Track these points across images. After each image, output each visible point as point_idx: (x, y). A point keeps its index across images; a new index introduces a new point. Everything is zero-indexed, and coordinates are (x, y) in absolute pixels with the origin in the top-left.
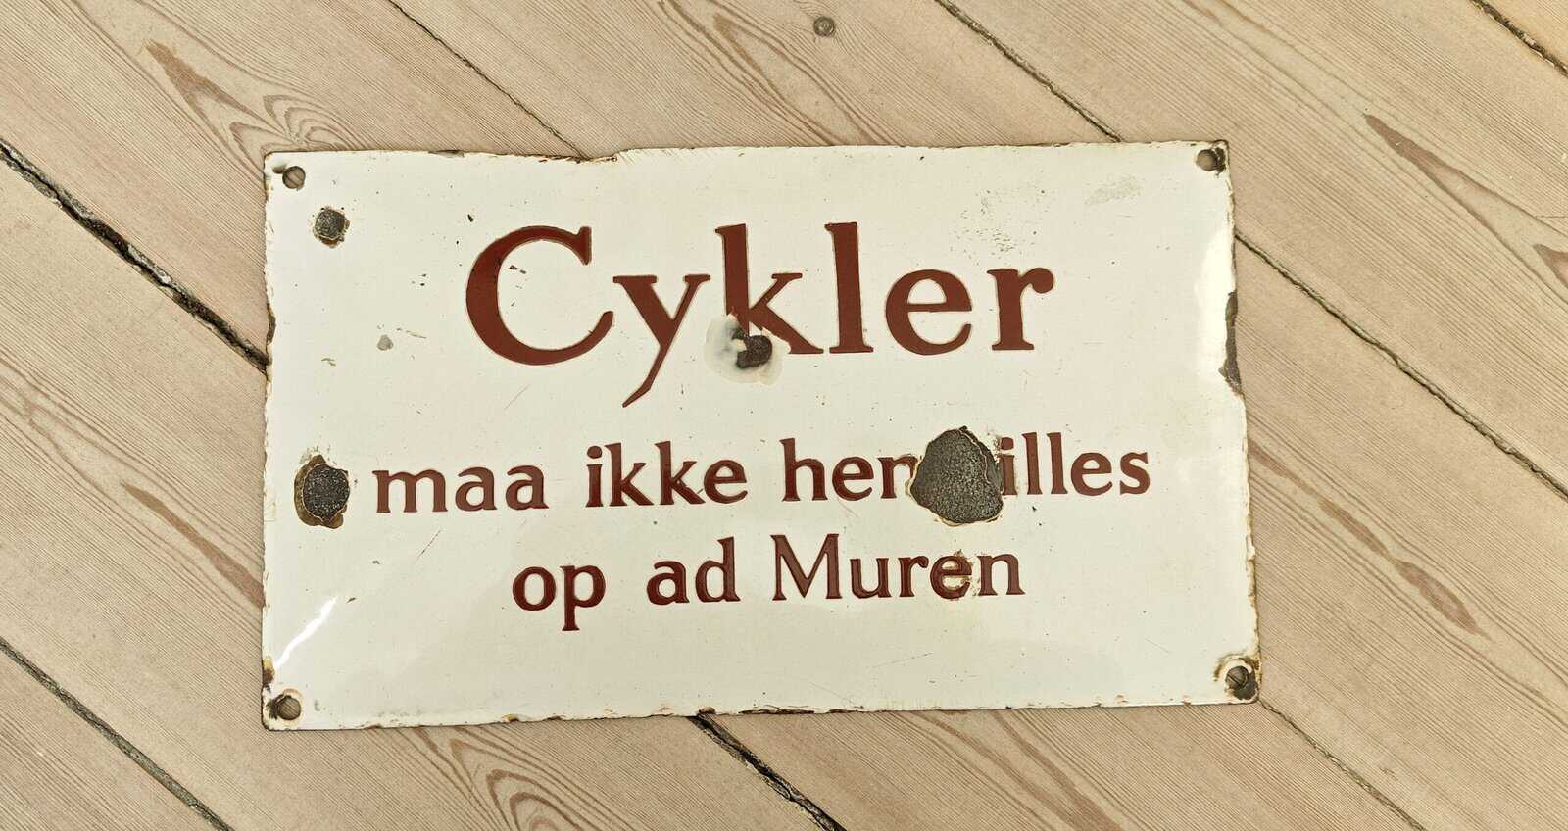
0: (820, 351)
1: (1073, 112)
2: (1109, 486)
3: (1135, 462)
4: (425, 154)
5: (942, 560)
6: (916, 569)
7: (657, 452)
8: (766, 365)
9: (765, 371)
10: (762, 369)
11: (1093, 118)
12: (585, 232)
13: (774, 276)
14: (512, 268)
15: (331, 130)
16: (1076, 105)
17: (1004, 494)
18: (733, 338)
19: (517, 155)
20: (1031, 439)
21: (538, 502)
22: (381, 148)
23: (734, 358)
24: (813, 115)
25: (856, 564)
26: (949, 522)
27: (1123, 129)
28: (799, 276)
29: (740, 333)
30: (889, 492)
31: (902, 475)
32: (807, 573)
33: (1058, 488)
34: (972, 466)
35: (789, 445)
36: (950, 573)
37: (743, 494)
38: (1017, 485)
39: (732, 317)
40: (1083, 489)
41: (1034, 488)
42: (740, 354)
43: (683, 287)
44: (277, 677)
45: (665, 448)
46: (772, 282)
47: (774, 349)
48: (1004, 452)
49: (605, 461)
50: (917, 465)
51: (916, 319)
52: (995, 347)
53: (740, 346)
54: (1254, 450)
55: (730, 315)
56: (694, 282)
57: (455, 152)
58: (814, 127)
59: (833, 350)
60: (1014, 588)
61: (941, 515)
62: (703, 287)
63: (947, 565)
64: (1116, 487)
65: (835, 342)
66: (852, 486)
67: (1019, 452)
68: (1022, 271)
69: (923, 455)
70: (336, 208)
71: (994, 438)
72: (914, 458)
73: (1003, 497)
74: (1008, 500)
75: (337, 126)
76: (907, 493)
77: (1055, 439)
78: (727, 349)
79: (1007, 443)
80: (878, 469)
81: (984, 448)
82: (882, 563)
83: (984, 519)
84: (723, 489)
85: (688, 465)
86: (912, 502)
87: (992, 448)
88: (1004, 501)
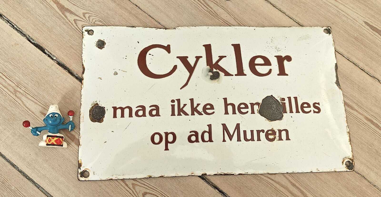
0: (233, 75)
1: (291, 20)
2: (311, 111)
3: (317, 105)
4: (125, 28)
5: (268, 131)
6: (261, 133)
7: (190, 101)
9: (218, 80)
10: (217, 80)
11: (296, 21)
12: (169, 46)
13: (219, 57)
14: (150, 54)
15: (100, 21)
16: (292, 18)
17: (283, 113)
18: (209, 72)
19: (150, 28)
20: (289, 98)
21: (158, 114)
22: (113, 26)
23: (210, 77)
24: (226, 19)
25: (245, 132)
26: (269, 120)
27: (304, 24)
28: (226, 57)
29: (211, 71)
30: (253, 112)
31: (256, 108)
32: (232, 134)
33: (297, 111)
34: (274, 106)
35: (225, 99)
36: (270, 134)
37: (214, 112)
38: (287, 110)
39: (208, 67)
40: (304, 112)
41: (291, 112)
42: (211, 76)
43: (195, 59)
44: (83, 165)
45: (192, 100)
46: (219, 58)
47: (220, 75)
48: (283, 102)
49: (176, 103)
50: (260, 105)
51: (257, 67)
52: (278, 75)
53: (211, 74)
54: (345, 104)
55: (208, 66)
56: (198, 58)
57: (133, 27)
58: (226, 22)
59: (236, 75)
60: (288, 139)
61: (267, 119)
62: (200, 59)
63: (269, 132)
64: (312, 112)
65: (236, 73)
66: (243, 110)
67: (287, 102)
68: (283, 56)
69: (261, 102)
70: (102, 39)
71: (280, 98)
72: (259, 103)
73: (283, 114)
74: (285, 115)
75: (102, 20)
76: (257, 112)
77: (296, 98)
78: (208, 75)
79: (283, 99)
80: (249, 106)
81: (278, 101)
82: (252, 132)
83: (278, 120)
84: (208, 111)
85: (198, 105)
86: (259, 115)
87: (279, 101)
88: (283, 115)
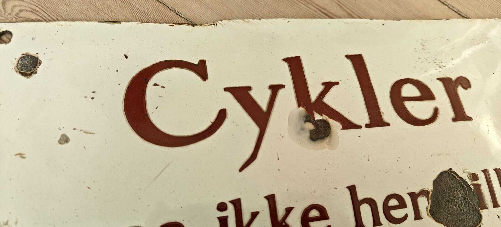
0: (360, 127)
4: (96, 23)
7: (266, 202)
8: (328, 137)
9: (329, 142)
10: (327, 140)
11: (454, 9)
12: (203, 63)
13: (323, 84)
14: (155, 85)
15: (33, 11)
16: (445, 3)
17: (481, 209)
18: (305, 122)
19: (154, 23)
20: (485, 171)
23: (308, 135)
24: (322, 5)
28: (337, 83)
29: (309, 118)
30: (418, 216)
31: (423, 202)
34: (458, 193)
35: (352, 189)
38: (486, 202)
39: (301, 109)
41: (495, 203)
42: (311, 132)
43: (269, 93)
45: (271, 199)
46: (322, 87)
47: (332, 127)
48: (475, 182)
49: (230, 212)
50: (430, 195)
51: (409, 105)
52: (453, 120)
53: (310, 126)
55: (301, 108)
56: (275, 89)
57: (115, 22)
59: (367, 126)
62: (281, 92)
65: (367, 121)
66: (397, 214)
67: (482, 181)
68: (454, 78)
69: (432, 188)
70: (33, 53)
71: (468, 174)
72: (427, 191)
73: (481, 211)
74: (484, 213)
75: (37, 9)
76: (428, 214)
77: (498, 172)
78: (303, 129)
79: (474, 177)
80: (408, 201)
81: (464, 181)
84: (315, 225)
85: (289, 211)
86: (432, 221)
87: (468, 180)
88: (482, 214)
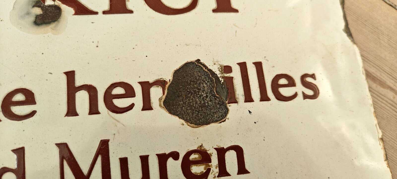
0: (96, 13)
2: (295, 96)
3: (309, 80)
5: (189, 153)
6: (170, 161)
8: (56, 23)
10: (53, 25)
17: (229, 103)
18: (33, 7)
20: (243, 66)
23: (33, 19)
25: (124, 162)
26: (192, 125)
29: (38, 3)
30: (147, 106)
31: (156, 93)
32: (85, 171)
33: (264, 98)
34: (206, 86)
35: (70, 75)
36: (196, 163)
37: (33, 113)
38: (237, 96)
40: (280, 98)
41: (249, 99)
42: (37, 17)
47: (63, 13)
48: (226, 75)
50: (167, 86)
52: (214, 11)
53: (38, 11)
54: (369, 75)
59: (104, 13)
60: (242, 170)
61: (186, 121)
63: (193, 157)
64: (300, 96)
65: (106, 7)
66: (119, 103)
67: (236, 74)
69: (171, 79)
71: (219, 66)
72: (165, 81)
73: (228, 105)
74: (232, 107)
76: (160, 105)
77: (259, 66)
78: (28, 14)
79: (228, 69)
80: (138, 90)
81: (213, 73)
82: (144, 160)
83: (216, 121)
84: (17, 110)
86: (164, 113)
87: (218, 73)
88: (229, 108)
